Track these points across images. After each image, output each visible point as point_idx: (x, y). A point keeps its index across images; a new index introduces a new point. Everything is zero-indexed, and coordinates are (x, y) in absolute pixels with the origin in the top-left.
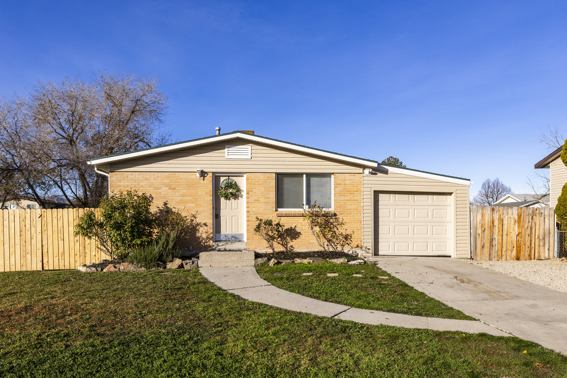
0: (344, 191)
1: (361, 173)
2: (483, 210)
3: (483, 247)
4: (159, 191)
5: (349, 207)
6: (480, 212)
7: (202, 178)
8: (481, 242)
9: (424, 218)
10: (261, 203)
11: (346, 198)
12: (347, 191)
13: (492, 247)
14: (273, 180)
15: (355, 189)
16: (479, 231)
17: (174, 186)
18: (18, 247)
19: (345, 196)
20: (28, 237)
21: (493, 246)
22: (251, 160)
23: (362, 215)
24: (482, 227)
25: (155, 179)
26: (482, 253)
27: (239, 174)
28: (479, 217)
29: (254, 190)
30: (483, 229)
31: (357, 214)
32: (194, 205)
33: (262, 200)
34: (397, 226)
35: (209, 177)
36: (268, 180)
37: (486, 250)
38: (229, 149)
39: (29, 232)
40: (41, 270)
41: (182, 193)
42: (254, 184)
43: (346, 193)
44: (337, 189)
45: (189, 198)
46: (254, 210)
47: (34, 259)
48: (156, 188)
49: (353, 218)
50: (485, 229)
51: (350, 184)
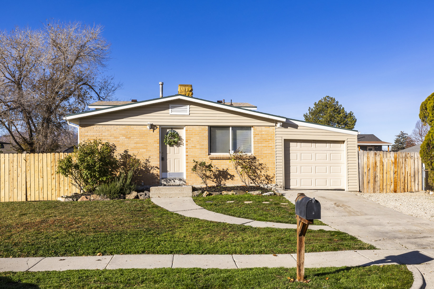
0: (261, 140)
1: (274, 126)
2: (368, 154)
3: (369, 182)
4: (118, 139)
5: (265, 152)
6: (366, 155)
7: (152, 129)
8: (367, 179)
9: (324, 160)
10: (197, 149)
11: (263, 145)
12: (263, 140)
13: (375, 182)
14: (206, 131)
15: (269, 138)
16: (366, 170)
17: (129, 136)
18: (7, 183)
19: (262, 143)
20: (15, 175)
21: (376, 182)
22: (189, 116)
23: (275, 158)
24: (367, 167)
25: (115, 130)
26: (368, 187)
27: (180, 127)
28: (365, 159)
29: (191, 139)
30: (369, 169)
31: (271, 157)
32: (145, 150)
33: (198, 146)
34: (303, 166)
35: (157, 129)
36: (202, 131)
37: (371, 185)
38: (172, 107)
39: (16, 172)
40: (25, 201)
41: (136, 141)
42: (192, 134)
44: (256, 138)
45: (141, 145)
46: (191, 154)
47: (20, 193)
48: (115, 138)
49: (269, 161)
50: (370, 169)
51: (265, 135)
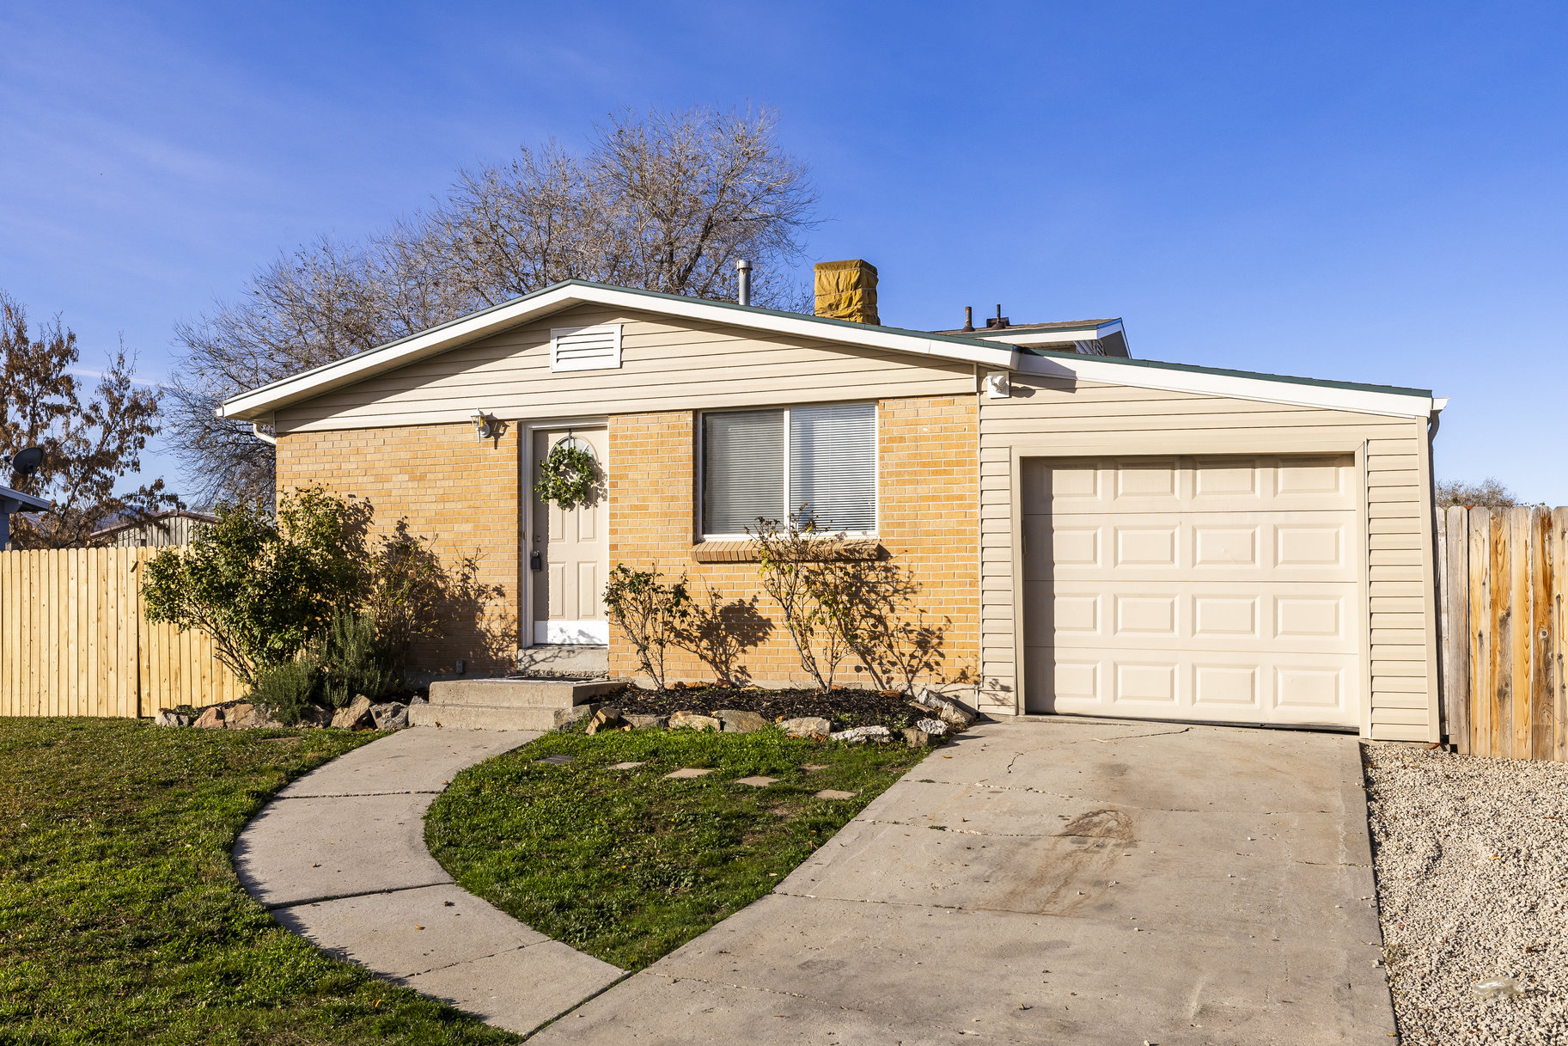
0: (913, 465)
1: (974, 394)
2: (1497, 526)
3: (1502, 694)
4: (387, 486)
5: (934, 524)
6: (1485, 534)
7: (492, 439)
8: (1493, 672)
9: (1237, 562)
10: (650, 515)
11: (923, 490)
12: (924, 465)
13: (1543, 696)
14: (687, 436)
15: (952, 454)
16: (1483, 622)
17: (422, 469)
18: (93, 649)
19: (918, 482)
20: (112, 624)
21: (1551, 691)
22: (620, 371)
23: (979, 554)
24: (1494, 604)
25: (377, 450)
26: (1499, 724)
27: (593, 422)
28: (1481, 557)
29: (631, 475)
30: (1501, 613)
31: (958, 550)
32: (468, 527)
33: (655, 505)
34: (1125, 596)
35: (510, 436)
36: (672, 435)
37: (1519, 707)
38: (561, 341)
39: (114, 611)
40: (135, 716)
41: (441, 491)
42: (631, 453)
43: (921, 473)
44: (891, 459)
45: (459, 505)
46: (630, 539)
47: (122, 685)
48: (380, 478)
49: (950, 567)
50: (1508, 615)
51: (935, 438)
